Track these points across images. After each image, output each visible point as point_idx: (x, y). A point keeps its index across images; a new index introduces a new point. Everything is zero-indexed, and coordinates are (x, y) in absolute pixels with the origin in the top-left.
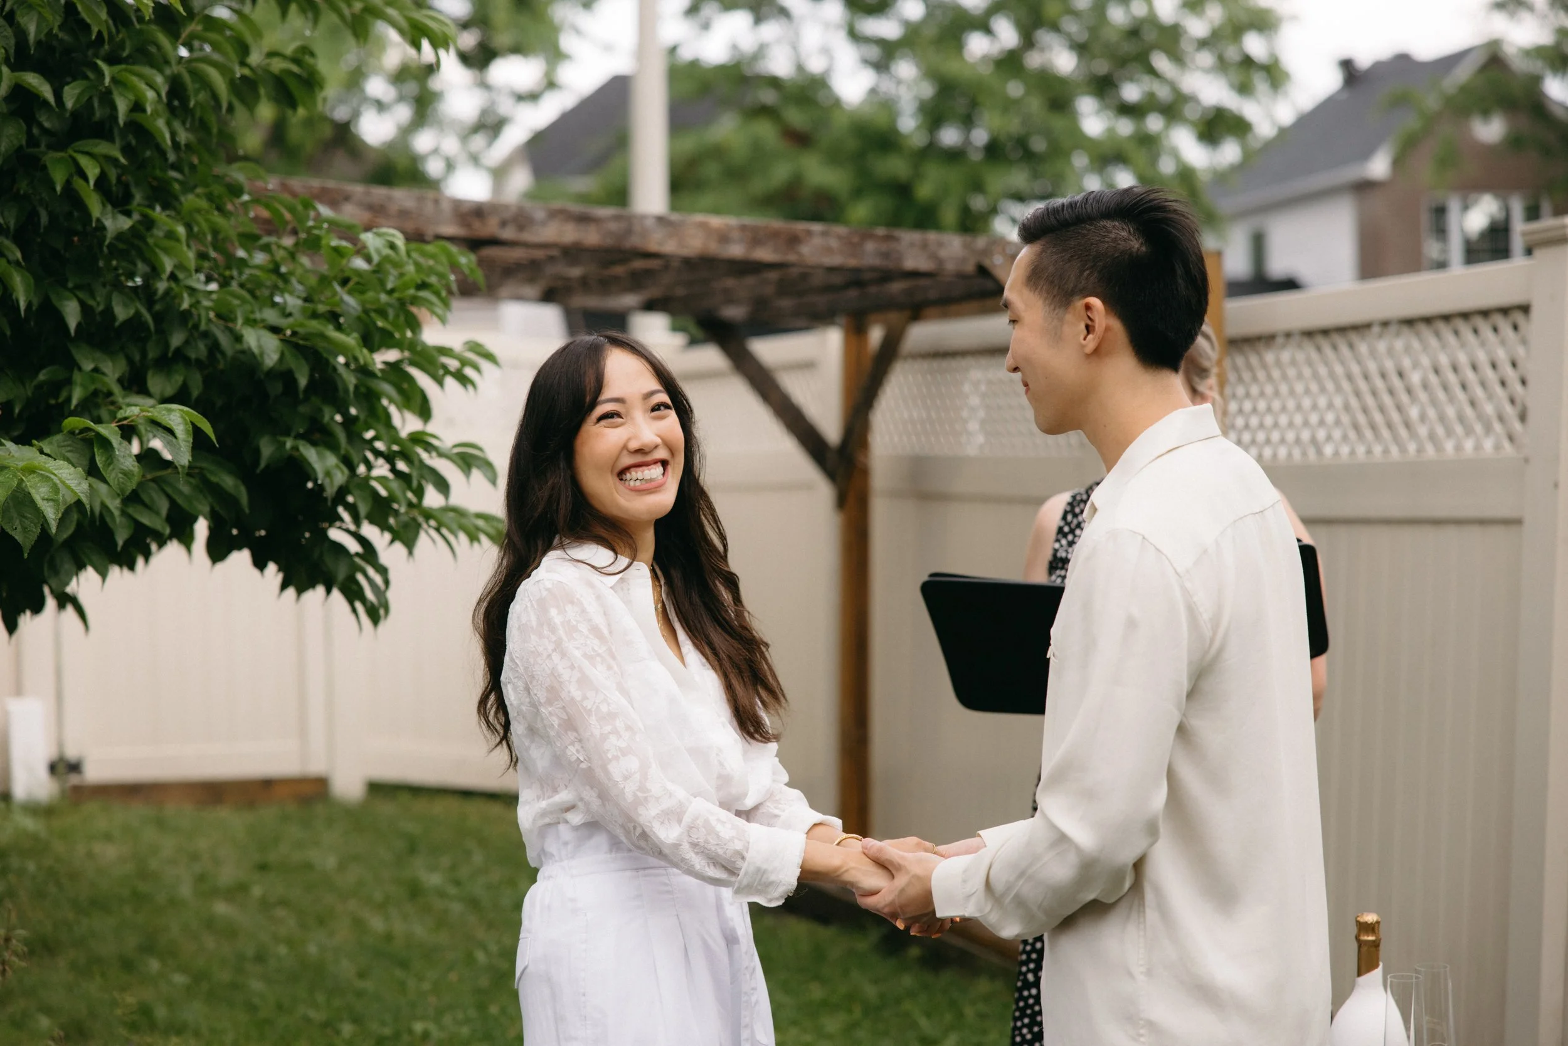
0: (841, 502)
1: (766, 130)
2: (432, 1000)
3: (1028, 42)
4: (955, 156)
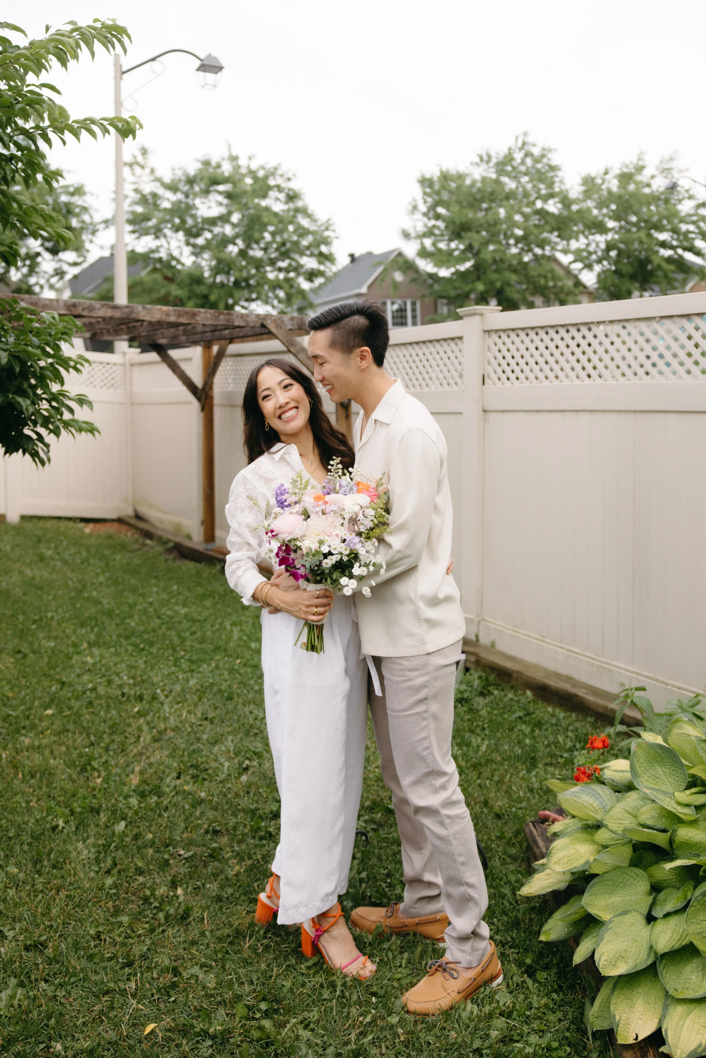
0: (203, 409)
1: (158, 276)
2: (54, 603)
3: (248, 246)
4: (222, 285)
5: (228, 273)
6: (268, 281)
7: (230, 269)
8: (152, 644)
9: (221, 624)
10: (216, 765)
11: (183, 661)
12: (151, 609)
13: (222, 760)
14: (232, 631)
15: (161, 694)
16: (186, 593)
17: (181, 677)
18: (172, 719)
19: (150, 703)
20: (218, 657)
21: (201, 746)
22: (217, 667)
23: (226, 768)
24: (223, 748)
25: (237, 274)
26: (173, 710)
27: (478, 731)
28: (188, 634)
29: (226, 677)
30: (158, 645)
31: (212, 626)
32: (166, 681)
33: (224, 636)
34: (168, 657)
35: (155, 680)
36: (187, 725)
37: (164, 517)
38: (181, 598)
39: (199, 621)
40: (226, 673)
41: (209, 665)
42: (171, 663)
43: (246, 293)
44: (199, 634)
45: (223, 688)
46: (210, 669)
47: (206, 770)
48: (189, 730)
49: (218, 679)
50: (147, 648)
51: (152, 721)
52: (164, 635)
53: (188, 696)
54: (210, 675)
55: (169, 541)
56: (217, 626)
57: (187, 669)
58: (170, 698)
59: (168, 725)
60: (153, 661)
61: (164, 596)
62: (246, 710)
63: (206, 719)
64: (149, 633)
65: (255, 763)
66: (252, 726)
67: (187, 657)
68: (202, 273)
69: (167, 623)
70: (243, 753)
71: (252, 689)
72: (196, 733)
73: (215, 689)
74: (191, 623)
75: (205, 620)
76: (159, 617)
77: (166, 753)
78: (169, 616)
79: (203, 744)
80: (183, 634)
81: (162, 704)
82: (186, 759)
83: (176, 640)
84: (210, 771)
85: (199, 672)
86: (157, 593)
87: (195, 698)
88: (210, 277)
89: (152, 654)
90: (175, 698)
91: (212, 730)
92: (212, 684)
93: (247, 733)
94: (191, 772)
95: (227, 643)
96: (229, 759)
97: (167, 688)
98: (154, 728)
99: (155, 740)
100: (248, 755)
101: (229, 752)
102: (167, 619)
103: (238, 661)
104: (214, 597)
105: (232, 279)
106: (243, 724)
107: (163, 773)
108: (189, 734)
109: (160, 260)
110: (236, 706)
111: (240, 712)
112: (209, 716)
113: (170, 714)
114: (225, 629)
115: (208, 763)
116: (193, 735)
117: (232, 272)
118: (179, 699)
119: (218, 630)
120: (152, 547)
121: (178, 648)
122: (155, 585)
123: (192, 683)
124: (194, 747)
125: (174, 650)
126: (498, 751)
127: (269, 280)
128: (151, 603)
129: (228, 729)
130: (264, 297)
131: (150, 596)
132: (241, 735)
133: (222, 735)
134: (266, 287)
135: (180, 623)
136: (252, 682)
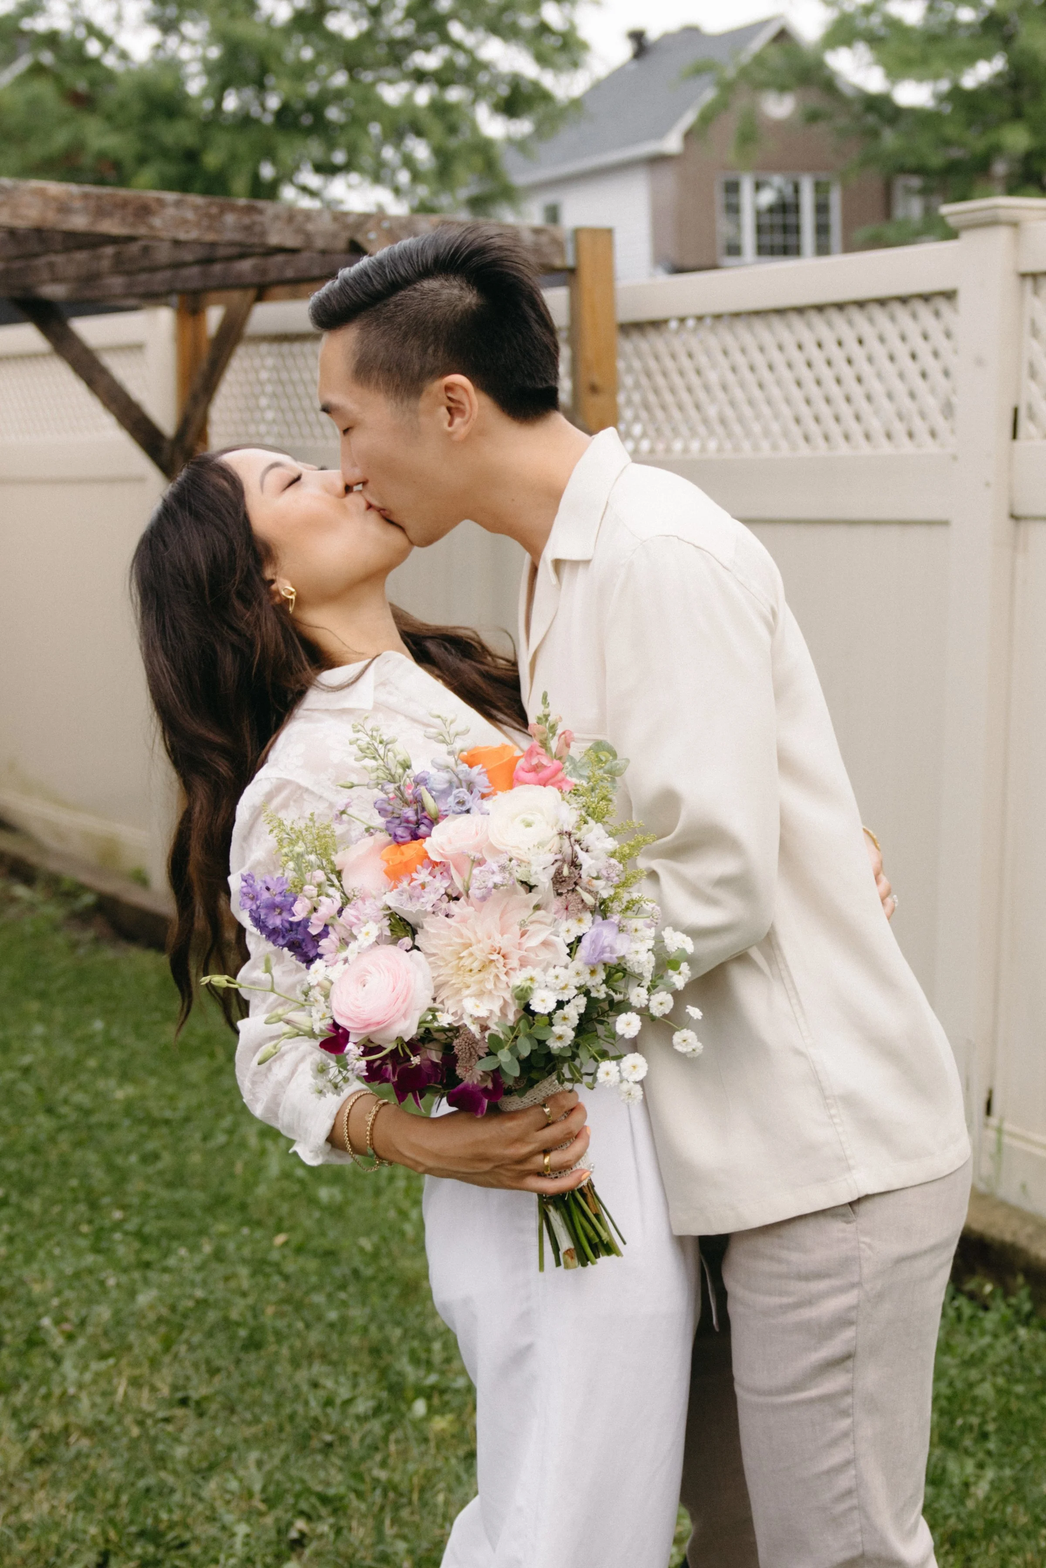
1: (47, 91)
5: (261, 87)
6: (382, 110)
7: (264, 70)
8: (28, 1188)
9: (231, 1132)
10: (213, 1530)
11: (118, 1236)
12: (27, 1088)
13: (229, 1519)
14: (263, 1152)
15: (54, 1331)
16: (130, 1040)
17: (111, 1282)
18: (85, 1403)
19: (21, 1355)
20: (221, 1227)
21: (170, 1480)
22: (219, 1255)
23: (238, 1541)
24: (234, 1485)
25: (286, 85)
26: (88, 1377)
27: (968, 1442)
28: (133, 1159)
29: (245, 1284)
30: (47, 1191)
31: (205, 1138)
32: (69, 1294)
33: (239, 1168)
34: (76, 1226)
35: (37, 1289)
36: (128, 1420)
37: (65, 818)
38: (116, 1055)
39: (167, 1122)
40: (244, 1271)
41: (194, 1248)
42: (83, 1243)
43: (315, 148)
44: (167, 1160)
45: (234, 1315)
46: (198, 1259)
47: (183, 1545)
48: (135, 1431)
49: (220, 1290)
50: (14, 1197)
51: (28, 1407)
52: (65, 1163)
53: (133, 1337)
54: (198, 1278)
55: (81, 888)
56: (221, 1139)
57: (132, 1258)
58: (81, 1342)
59: (72, 1419)
60: (31, 1238)
61: (68, 1050)
62: (302, 1376)
63: (184, 1402)
64: (19, 1156)
65: (324, 1528)
66: (316, 1425)
67: (131, 1226)
68: (180, 82)
69: (73, 1127)
70: (290, 1500)
71: (319, 1318)
72: (155, 1440)
73: (212, 1316)
74: (144, 1129)
75: (187, 1119)
76: (50, 1111)
77: (67, 1496)
78: (79, 1108)
79: (175, 1472)
80: (119, 1160)
81: (57, 1359)
82: (124, 1514)
83: (100, 1177)
84: (195, 1549)
85: (165, 1270)
86: (46, 1041)
87: (154, 1343)
88: (205, 93)
89: (29, 1215)
90: (94, 1341)
91: (200, 1434)
92: (202, 1304)
93: (303, 1444)
94: (138, 1550)
95: (249, 1187)
96: (250, 1515)
97: (71, 1314)
98: (33, 1425)
99: (36, 1461)
100: (304, 1505)
101: (250, 1495)
102: (73, 1117)
103: (280, 1239)
104: (212, 1055)
105: (273, 102)
106: (292, 1418)
107: (59, 1553)
108: (134, 1444)
109: (52, 39)
110: (270, 1367)
111: (282, 1384)
112: (194, 1395)
113: (80, 1386)
114: (243, 1145)
115: (187, 1527)
116: (144, 1446)
117: (271, 80)
118: (106, 1346)
119: (222, 1149)
120: (32, 907)
121: (106, 1200)
122: (42, 1018)
123: (144, 1299)
124: (149, 1480)
125: (94, 1205)
126: (1023, 1499)
127: (383, 106)
128: (26, 1071)
129: (248, 1432)
130: (366, 160)
131: (23, 1051)
132: (283, 1449)
133: (230, 1449)
134: (375, 129)
135: (111, 1127)
136: (318, 1298)
